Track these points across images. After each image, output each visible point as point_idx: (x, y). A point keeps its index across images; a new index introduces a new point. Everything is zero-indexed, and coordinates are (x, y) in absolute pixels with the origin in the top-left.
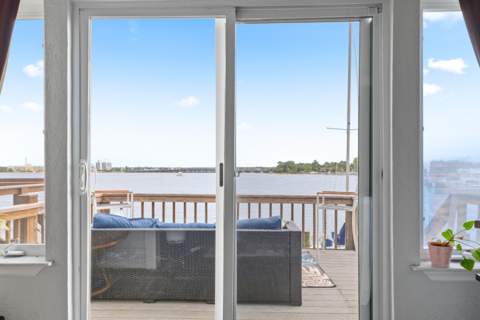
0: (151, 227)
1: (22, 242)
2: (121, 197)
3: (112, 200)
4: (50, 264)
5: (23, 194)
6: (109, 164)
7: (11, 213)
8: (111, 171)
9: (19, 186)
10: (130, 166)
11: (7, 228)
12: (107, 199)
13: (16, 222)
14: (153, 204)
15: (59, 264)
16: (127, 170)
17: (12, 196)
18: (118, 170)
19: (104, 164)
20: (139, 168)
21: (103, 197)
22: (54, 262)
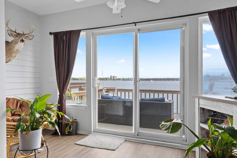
0: (119, 99)
1: (81, 100)
2: (113, 90)
3: (110, 91)
4: (87, 106)
5: (82, 88)
6: (116, 77)
7: (78, 93)
8: (116, 80)
9: (81, 85)
10: (124, 78)
11: (77, 97)
12: (109, 91)
13: (79, 96)
14: (125, 93)
15: (89, 106)
16: (123, 79)
17: (78, 88)
18: (119, 79)
19: (114, 77)
20: (129, 79)
21: (107, 90)
22: (88, 106)
